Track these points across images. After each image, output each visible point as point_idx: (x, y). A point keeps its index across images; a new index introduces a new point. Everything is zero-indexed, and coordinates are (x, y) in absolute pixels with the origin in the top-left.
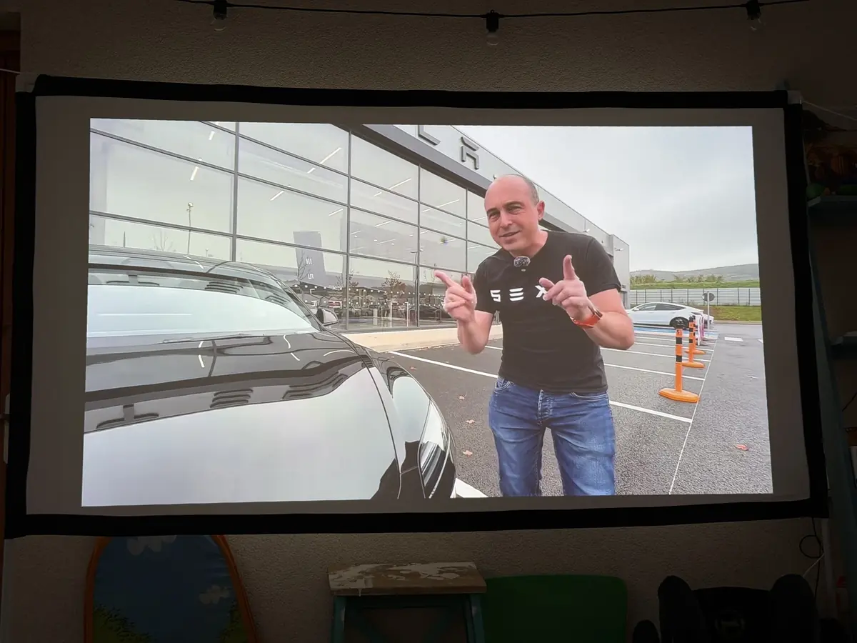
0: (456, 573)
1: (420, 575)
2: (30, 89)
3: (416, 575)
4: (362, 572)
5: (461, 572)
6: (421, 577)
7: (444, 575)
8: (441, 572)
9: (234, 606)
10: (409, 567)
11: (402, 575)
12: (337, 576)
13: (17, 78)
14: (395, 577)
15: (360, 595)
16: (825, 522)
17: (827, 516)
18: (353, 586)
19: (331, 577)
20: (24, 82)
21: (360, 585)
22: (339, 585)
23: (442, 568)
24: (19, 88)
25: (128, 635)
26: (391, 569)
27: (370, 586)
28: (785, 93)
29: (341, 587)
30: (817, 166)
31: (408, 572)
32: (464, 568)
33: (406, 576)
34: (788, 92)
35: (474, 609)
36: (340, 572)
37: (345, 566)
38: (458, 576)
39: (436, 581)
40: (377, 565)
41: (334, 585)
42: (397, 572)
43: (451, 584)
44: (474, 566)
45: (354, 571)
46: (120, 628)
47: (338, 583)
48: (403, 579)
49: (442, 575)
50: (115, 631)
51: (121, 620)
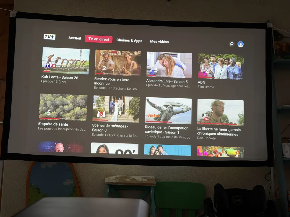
0: (148, 179)
1: (135, 179)
3: (134, 179)
4: (116, 178)
5: (149, 179)
7: (143, 180)
8: (142, 179)
9: (74, 186)
10: (132, 177)
11: (129, 179)
12: (108, 178)
13: (10, 12)
14: (127, 179)
15: (114, 184)
16: (272, 168)
17: (273, 166)
18: (112, 181)
19: (106, 178)
20: (13, 14)
21: (115, 181)
22: (108, 181)
24: (11, 16)
25: (40, 194)
26: (126, 177)
27: (118, 182)
28: (266, 24)
29: (108, 182)
30: (278, 49)
31: (131, 178)
32: (151, 178)
33: (130, 179)
36: (110, 177)
37: (112, 176)
38: (148, 180)
39: (140, 181)
40: (121, 176)
41: (106, 181)
42: (128, 178)
43: (144, 182)
44: (154, 178)
45: (114, 177)
46: (37, 191)
47: (107, 180)
48: (129, 180)
50: (36, 192)
51: (38, 188)
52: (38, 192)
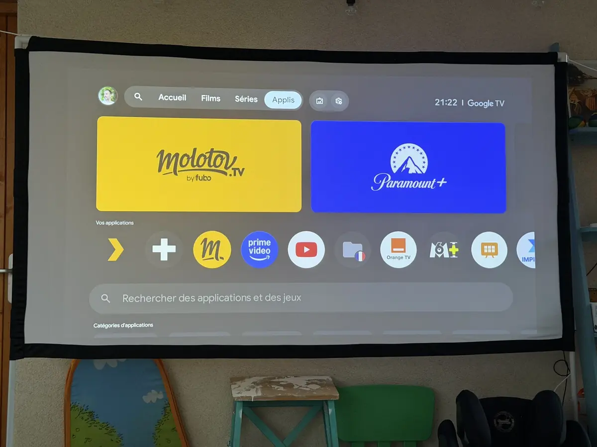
0: (318, 385)
1: (294, 386)
2: (25, 47)
3: (291, 385)
4: (254, 383)
5: (322, 384)
6: (294, 388)
7: (310, 386)
8: (308, 384)
9: (166, 404)
10: (286, 379)
11: (281, 385)
12: (236, 386)
13: (16, 38)
14: (276, 387)
15: (253, 400)
16: (572, 354)
17: (574, 350)
18: (247, 394)
19: (233, 387)
20: (21, 41)
21: (253, 393)
23: (309, 380)
24: (17, 46)
25: (94, 423)
26: (274, 380)
27: (260, 394)
28: (556, 54)
30: (576, 104)
31: (285, 383)
32: (324, 380)
33: (284, 386)
34: (558, 53)
35: (330, 411)
36: (240, 383)
37: (242, 379)
38: (319, 387)
40: (264, 377)
41: (235, 393)
42: (278, 383)
44: (330, 379)
45: (249, 382)
46: (88, 419)
47: (237, 392)
48: (282, 388)
49: (308, 386)
50: (85, 420)
51: (89, 413)
52: (90, 419)
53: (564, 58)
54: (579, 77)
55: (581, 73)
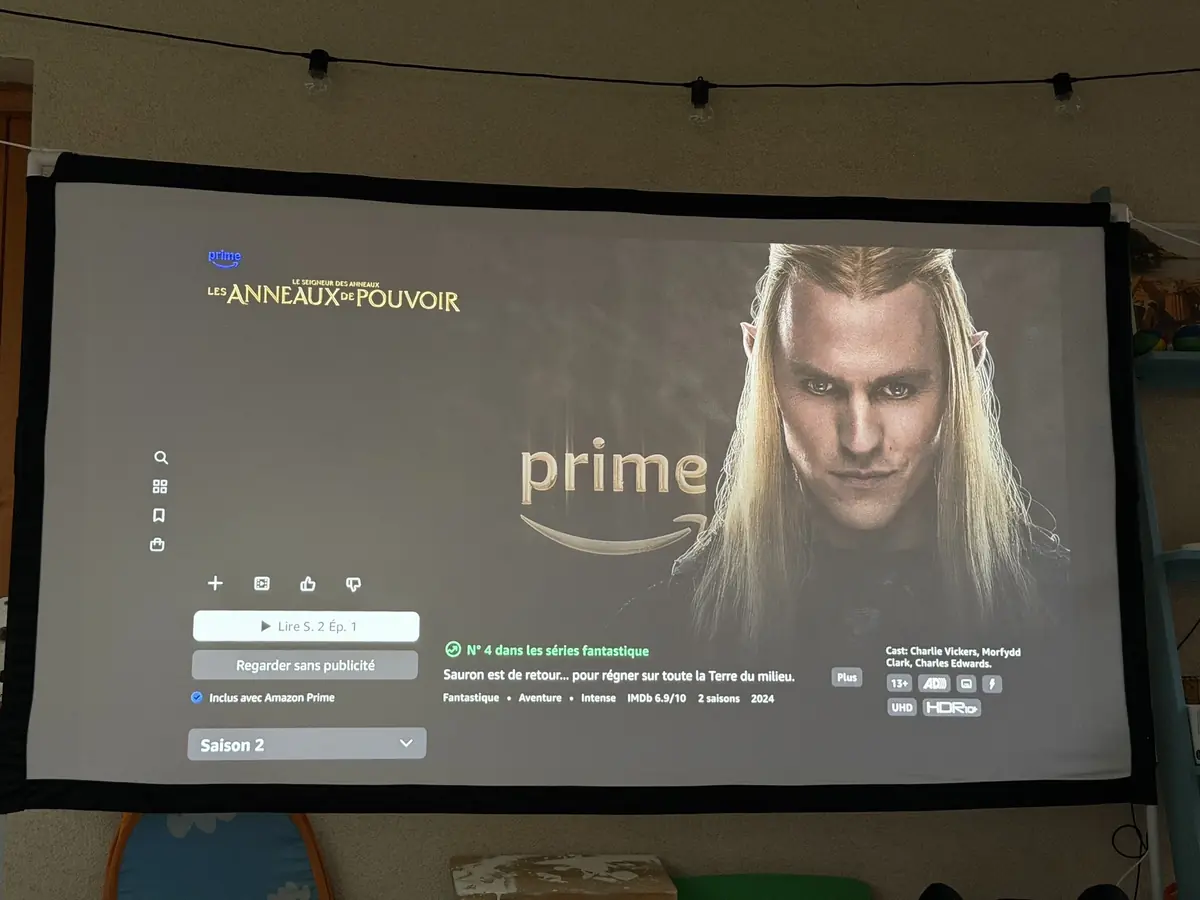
0: (634, 871)
2: (49, 173)
3: (578, 873)
4: (500, 867)
5: (638, 870)
6: (584, 877)
7: (615, 873)
8: (612, 870)
10: (565, 861)
11: (557, 873)
12: (464, 873)
13: (29, 155)
14: (547, 876)
16: (1151, 811)
17: (1154, 802)
18: (488, 890)
19: (457, 874)
20: (40, 160)
21: (498, 888)
22: (470, 888)
23: (613, 863)
24: (32, 171)
26: (541, 863)
27: (513, 890)
28: (1106, 207)
29: (473, 891)
30: (1147, 307)
31: (566, 869)
32: (644, 863)
33: (563, 874)
34: (1111, 205)
36: (470, 868)
37: (476, 859)
38: (636, 875)
40: (519, 857)
41: (462, 887)
42: (550, 869)
44: (657, 861)
45: (488, 866)
47: (467, 885)
48: (559, 879)
49: (612, 875)
53: (1122, 213)
54: (1150, 255)
55: (1154, 248)
